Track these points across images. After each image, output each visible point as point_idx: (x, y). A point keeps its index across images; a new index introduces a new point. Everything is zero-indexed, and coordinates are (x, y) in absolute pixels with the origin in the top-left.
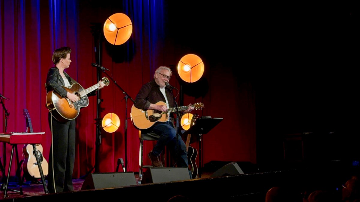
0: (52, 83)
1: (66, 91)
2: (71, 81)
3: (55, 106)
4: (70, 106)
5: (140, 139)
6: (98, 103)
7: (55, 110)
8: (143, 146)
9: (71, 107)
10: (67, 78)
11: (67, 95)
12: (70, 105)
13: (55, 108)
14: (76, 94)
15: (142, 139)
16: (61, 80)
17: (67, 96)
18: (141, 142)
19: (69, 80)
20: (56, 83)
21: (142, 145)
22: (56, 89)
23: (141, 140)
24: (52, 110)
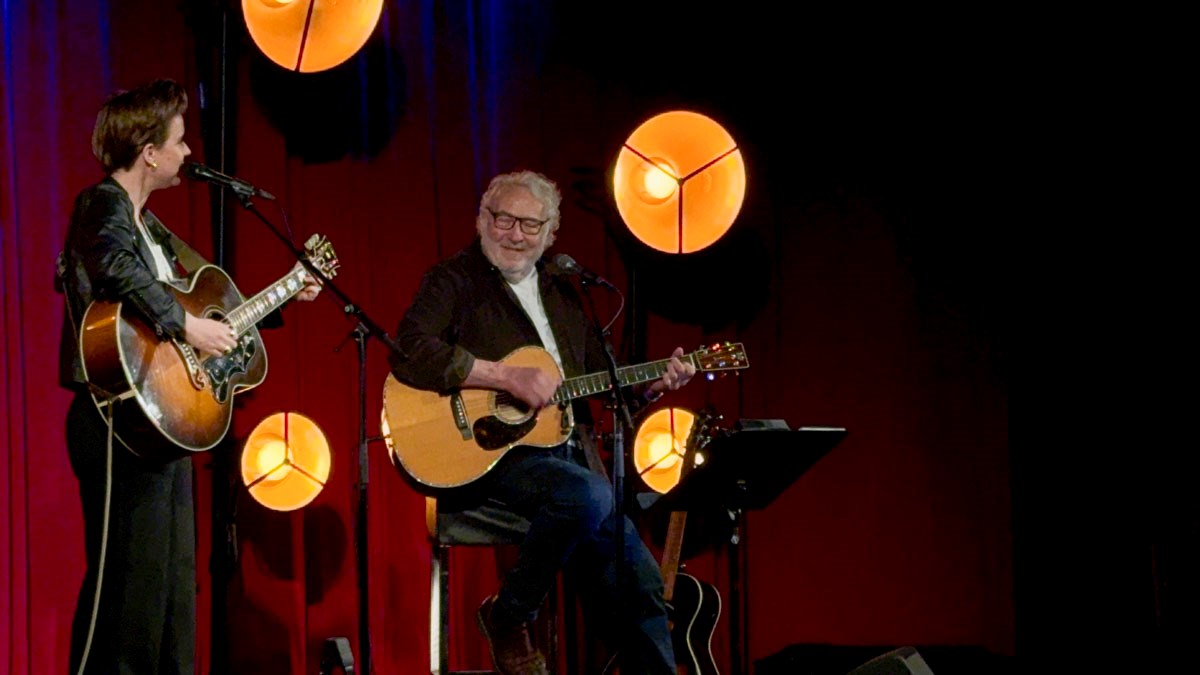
3: (133, 380)
4: (195, 384)
5: (435, 541)
7: (134, 396)
8: (446, 573)
9: (199, 386)
11: (182, 329)
12: (193, 378)
15: (443, 539)
18: (438, 558)
21: (443, 569)
23: (439, 543)
24: (115, 398)
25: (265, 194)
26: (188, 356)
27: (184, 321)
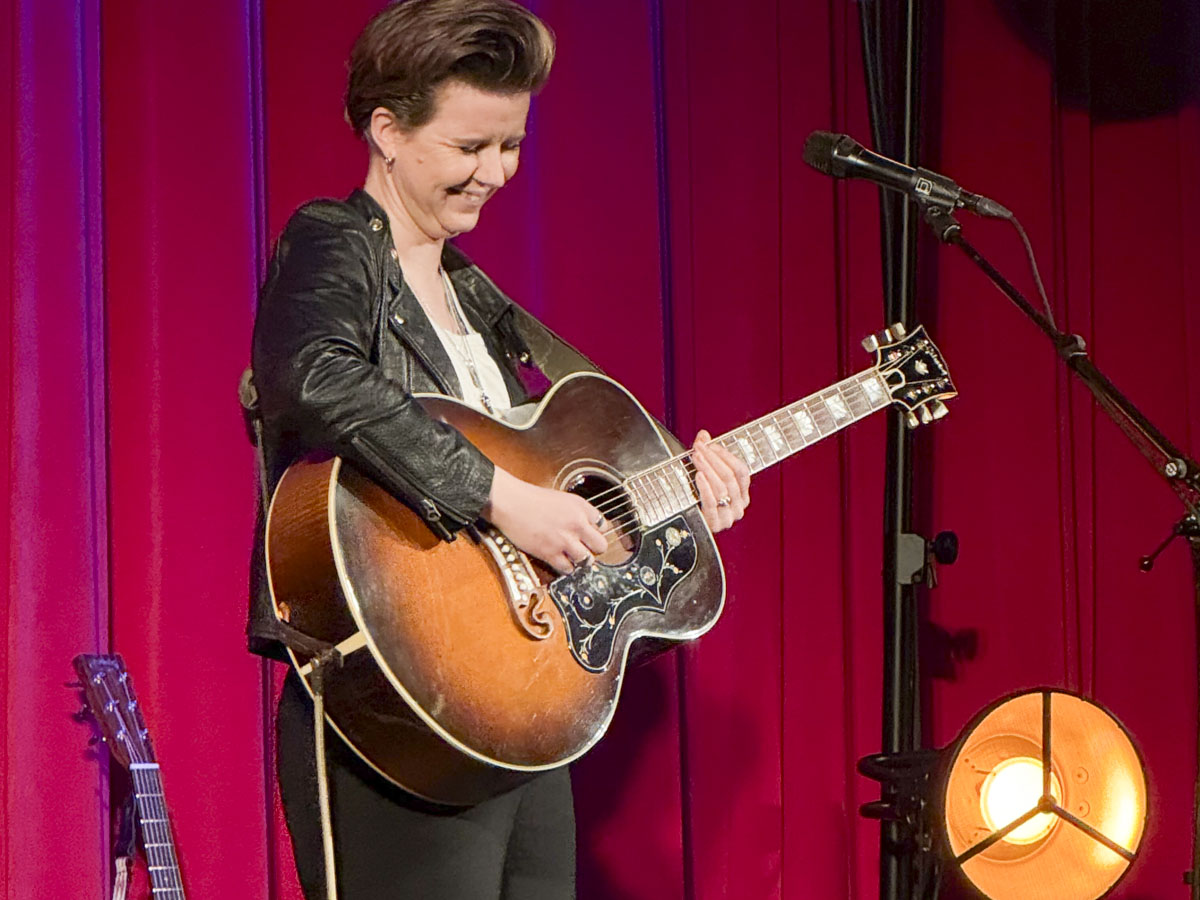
0: (329, 373)
1: (482, 458)
2: (520, 349)
3: (365, 614)
4: (527, 627)
6: (903, 578)
7: (365, 651)
9: (535, 631)
10: (477, 328)
11: (488, 507)
12: (521, 614)
13: (361, 637)
14: (591, 488)
16: (418, 341)
17: (495, 519)
19: (503, 344)
20: (363, 378)
22: (364, 435)
24: (328, 655)
25: (989, 207)
26: (510, 564)
27: (486, 489)
